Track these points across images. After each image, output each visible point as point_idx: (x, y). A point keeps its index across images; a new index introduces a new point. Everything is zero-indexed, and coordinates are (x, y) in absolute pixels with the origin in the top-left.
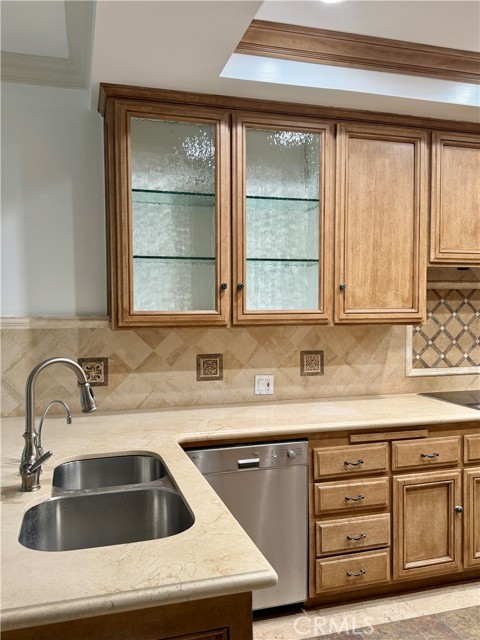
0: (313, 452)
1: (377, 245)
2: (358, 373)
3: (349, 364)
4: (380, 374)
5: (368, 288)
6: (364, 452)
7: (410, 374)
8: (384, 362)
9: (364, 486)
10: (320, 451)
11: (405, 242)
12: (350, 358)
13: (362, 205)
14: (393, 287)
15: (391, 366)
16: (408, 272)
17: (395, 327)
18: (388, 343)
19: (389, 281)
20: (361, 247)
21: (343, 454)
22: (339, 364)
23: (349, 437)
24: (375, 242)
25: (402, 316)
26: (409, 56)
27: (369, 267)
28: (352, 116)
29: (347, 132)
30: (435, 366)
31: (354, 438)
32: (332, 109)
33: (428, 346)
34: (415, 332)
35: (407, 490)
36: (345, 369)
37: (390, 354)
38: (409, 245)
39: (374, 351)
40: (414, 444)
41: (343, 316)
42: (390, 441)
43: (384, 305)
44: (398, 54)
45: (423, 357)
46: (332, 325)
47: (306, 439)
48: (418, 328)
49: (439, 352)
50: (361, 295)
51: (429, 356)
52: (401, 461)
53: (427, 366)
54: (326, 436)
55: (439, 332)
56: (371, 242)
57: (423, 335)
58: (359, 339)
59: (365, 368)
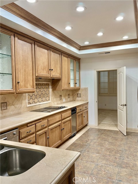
0: (19, 131)
1: (25, 71)
2: (16, 108)
3: (13, 105)
4: (21, 107)
5: (24, 83)
6: (31, 128)
7: (27, 106)
8: (22, 104)
9: (31, 138)
10: (21, 131)
11: (31, 70)
12: (14, 104)
13: (21, 59)
14: (29, 83)
15: (23, 105)
16: (32, 79)
17: (24, 94)
18: (22, 98)
19: (28, 81)
20: (22, 71)
21: (26, 130)
22: (12, 106)
23: (27, 125)
24: (25, 70)
25: (31, 90)
26: (37, 21)
27: (24, 77)
28: (18, 33)
29: (17, 37)
30: (32, 104)
31: (29, 125)
32: (14, 29)
33: (31, 98)
34: (28, 95)
35: (39, 136)
36: (13, 107)
37: (23, 101)
38: (32, 71)
39: (19, 101)
40: (40, 123)
41: (19, 91)
42: (35, 124)
43: (27, 88)
44: (35, 20)
45: (30, 101)
46: (15, 94)
47: (17, 128)
48: (29, 94)
49: (33, 100)
50: (22, 85)
51: (31, 101)
52: (38, 129)
53: (31, 104)
54: (22, 126)
55: (33, 95)
56: (24, 70)
57: (30, 95)
58: (16, 98)
59: (17, 106)
